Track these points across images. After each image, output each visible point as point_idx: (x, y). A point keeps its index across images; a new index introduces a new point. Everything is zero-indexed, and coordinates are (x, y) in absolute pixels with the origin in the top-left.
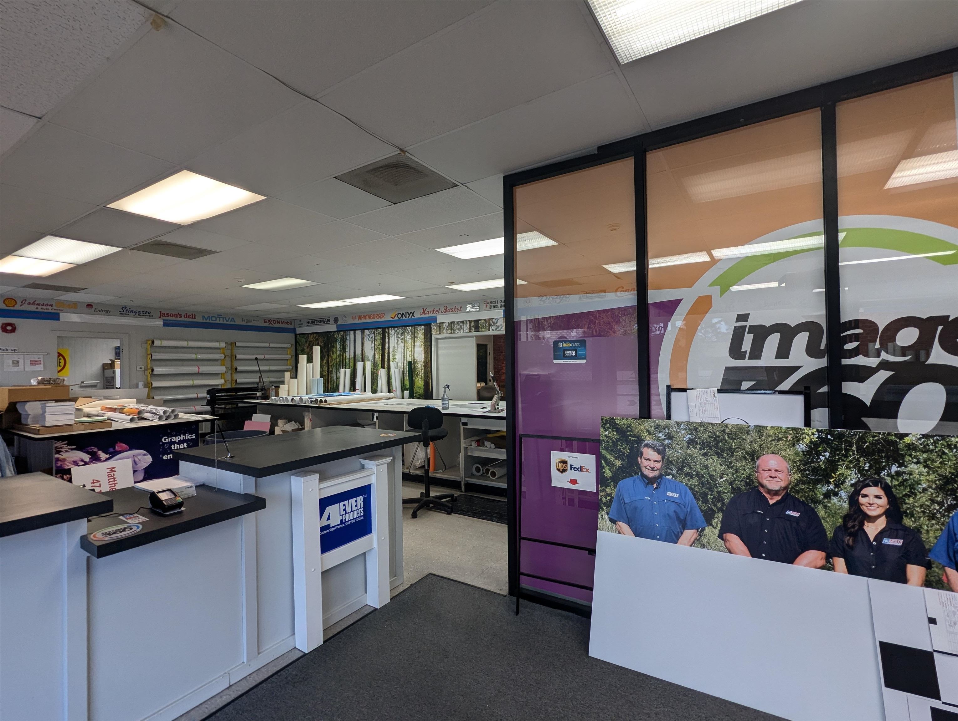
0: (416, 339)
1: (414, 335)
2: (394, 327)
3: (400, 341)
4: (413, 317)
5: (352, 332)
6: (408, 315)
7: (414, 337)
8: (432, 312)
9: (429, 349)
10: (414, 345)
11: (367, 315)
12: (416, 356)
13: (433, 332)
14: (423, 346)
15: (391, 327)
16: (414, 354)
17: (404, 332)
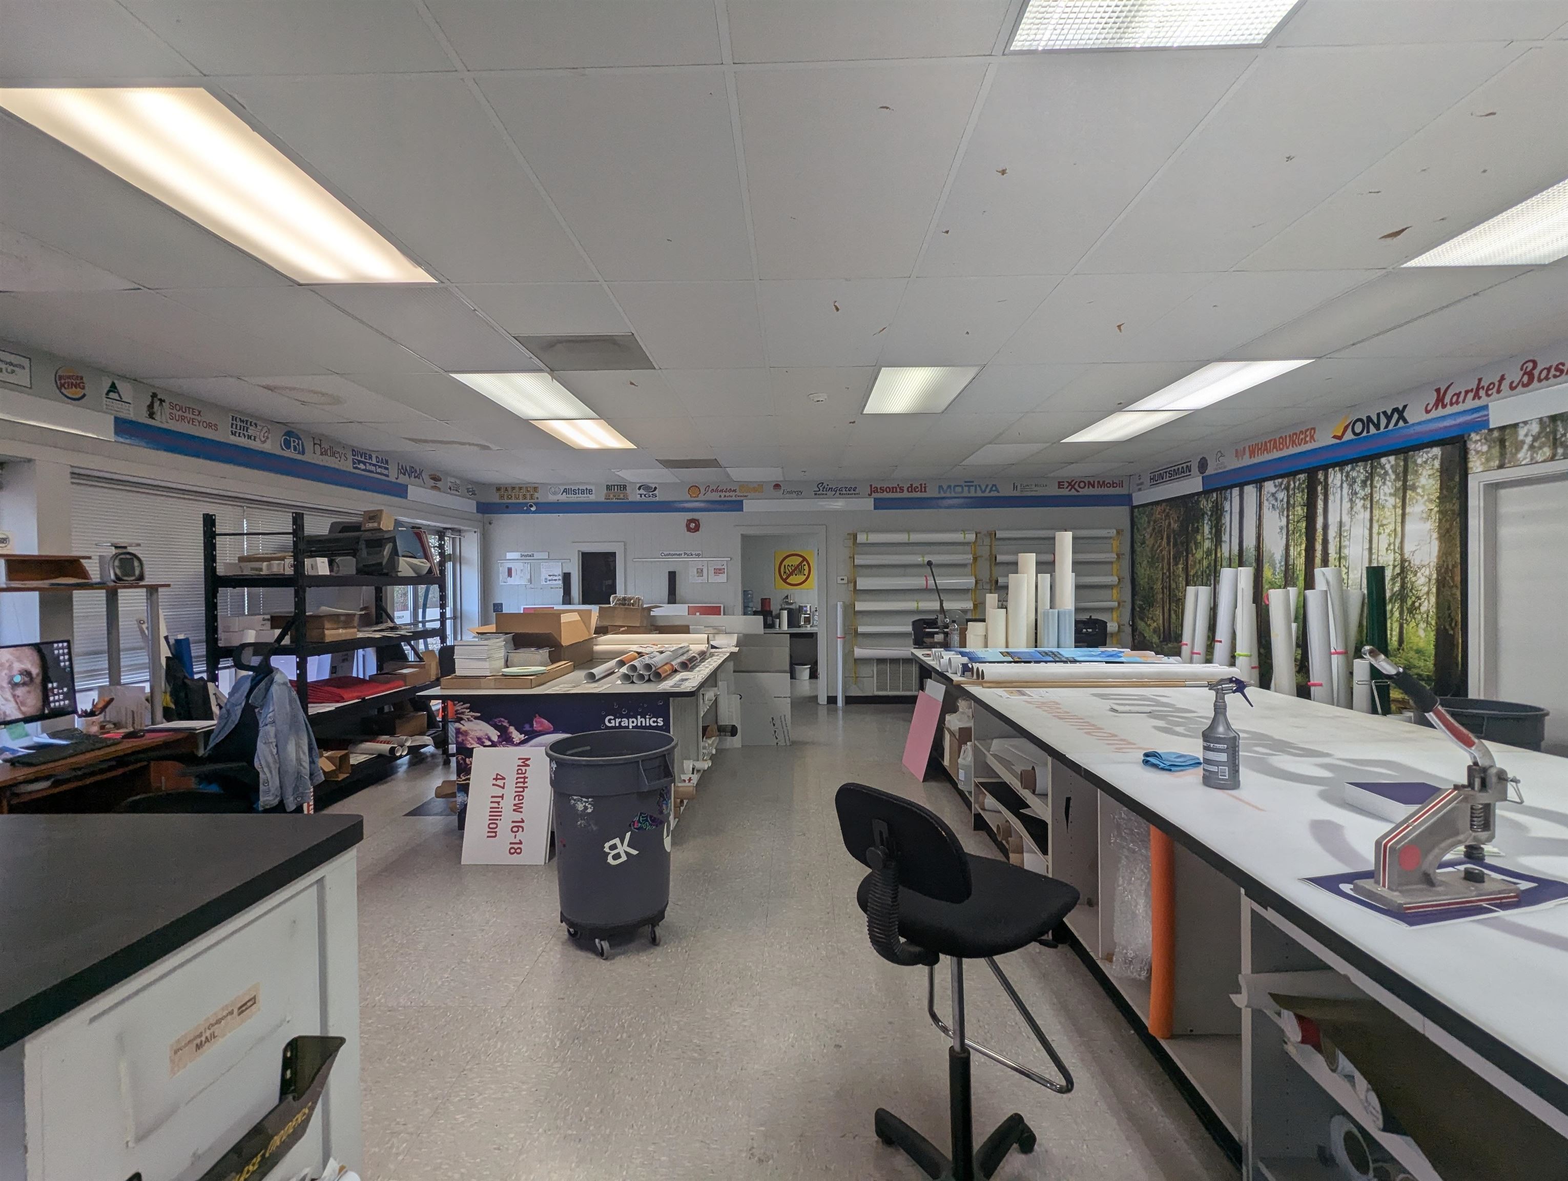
0: (1409, 493)
1: (1405, 481)
2: (1341, 464)
3: (1359, 503)
4: (1401, 423)
5: (1236, 491)
6: (1383, 421)
7: (1405, 488)
8: (1471, 395)
9: (1456, 524)
10: (1403, 515)
11: (1270, 441)
12: (1408, 548)
13: (1476, 464)
14: (1435, 516)
15: (1333, 465)
16: (1402, 542)
17: (1371, 476)
